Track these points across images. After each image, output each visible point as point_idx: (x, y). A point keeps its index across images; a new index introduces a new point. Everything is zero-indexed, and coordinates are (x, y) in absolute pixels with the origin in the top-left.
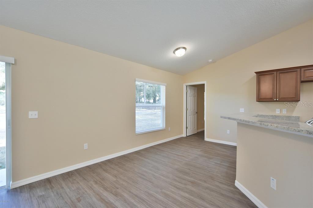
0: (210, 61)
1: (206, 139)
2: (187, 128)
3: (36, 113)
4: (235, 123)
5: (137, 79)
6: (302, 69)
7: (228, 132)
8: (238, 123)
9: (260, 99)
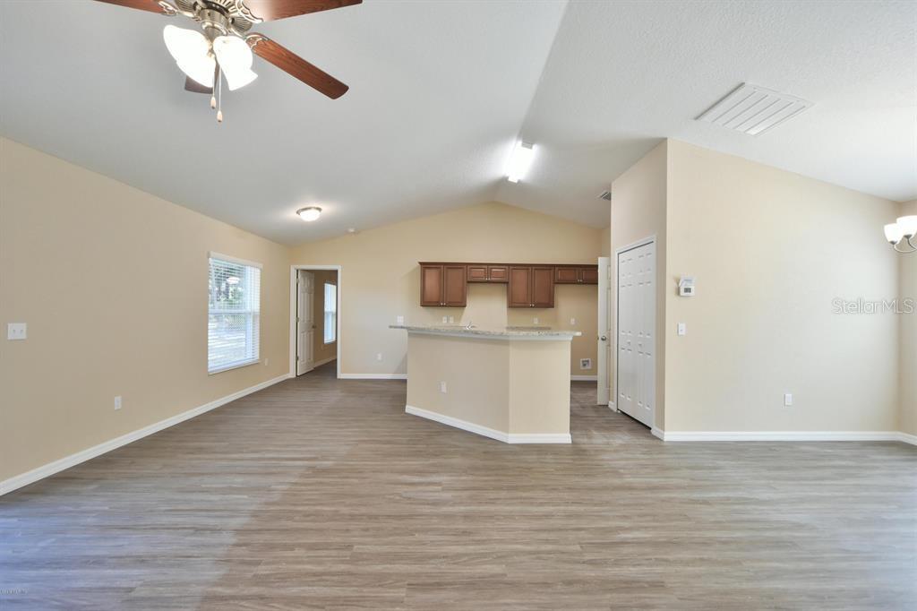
0: (352, 230)
1: (340, 375)
2: (297, 358)
3: (23, 326)
4: (405, 332)
5: (212, 253)
6: (469, 267)
7: (380, 357)
8: (409, 334)
9: (426, 303)
